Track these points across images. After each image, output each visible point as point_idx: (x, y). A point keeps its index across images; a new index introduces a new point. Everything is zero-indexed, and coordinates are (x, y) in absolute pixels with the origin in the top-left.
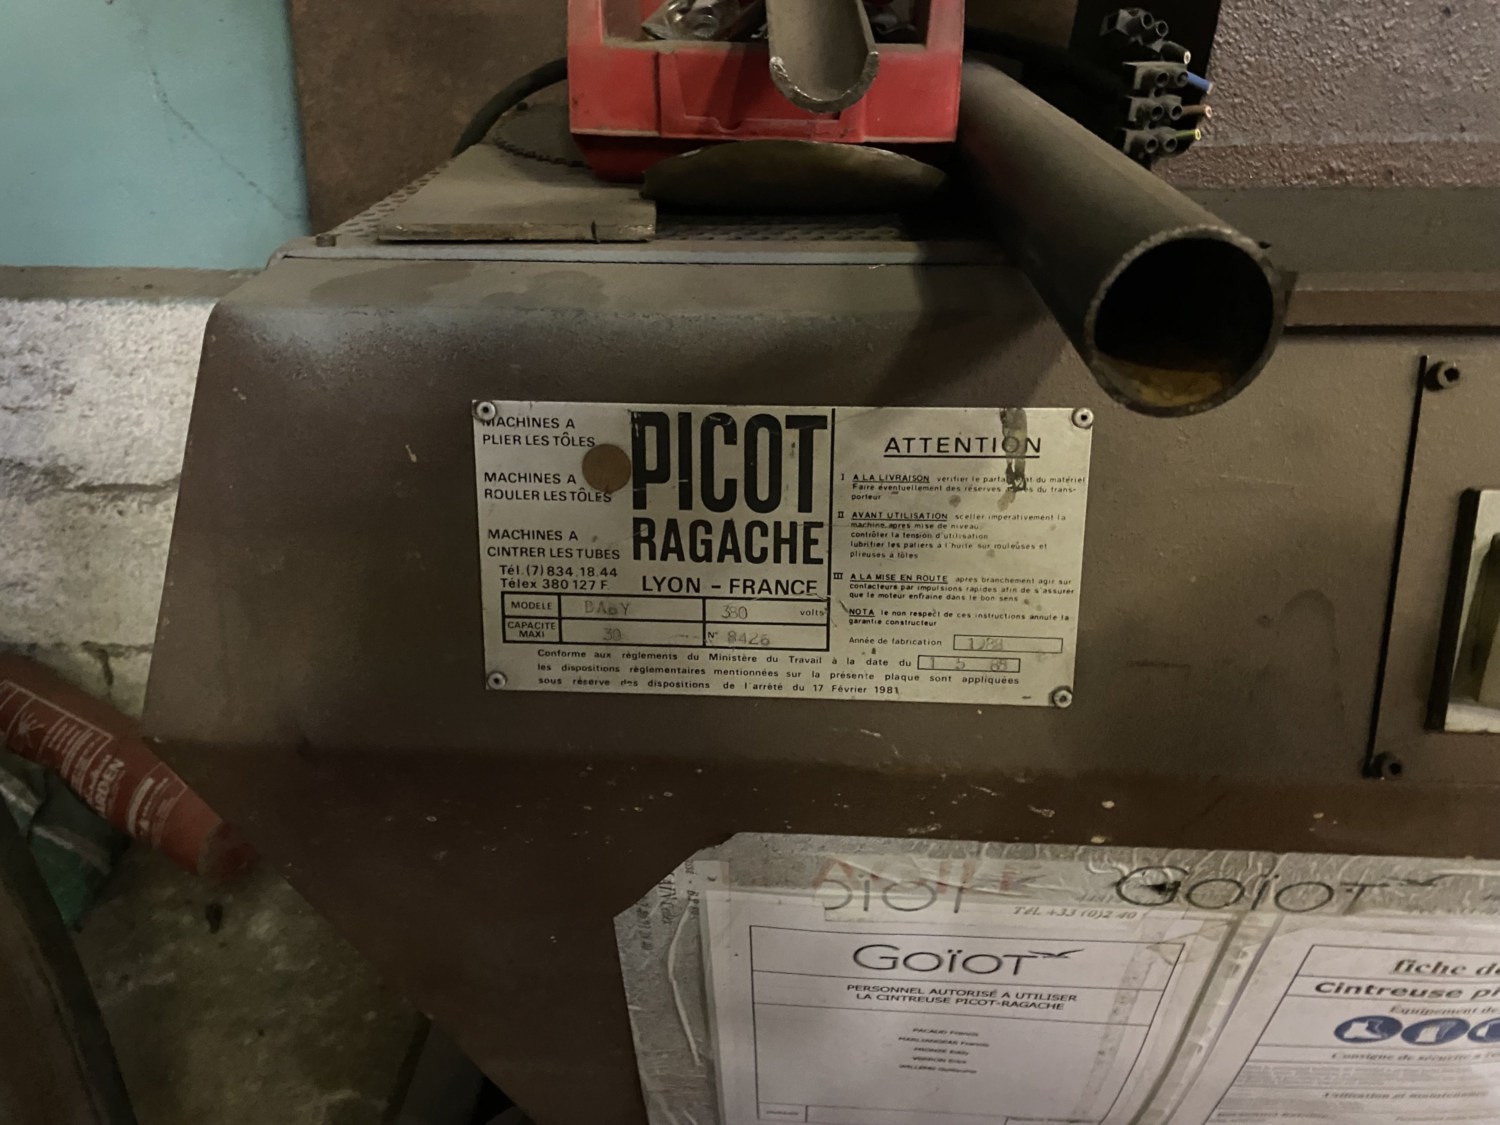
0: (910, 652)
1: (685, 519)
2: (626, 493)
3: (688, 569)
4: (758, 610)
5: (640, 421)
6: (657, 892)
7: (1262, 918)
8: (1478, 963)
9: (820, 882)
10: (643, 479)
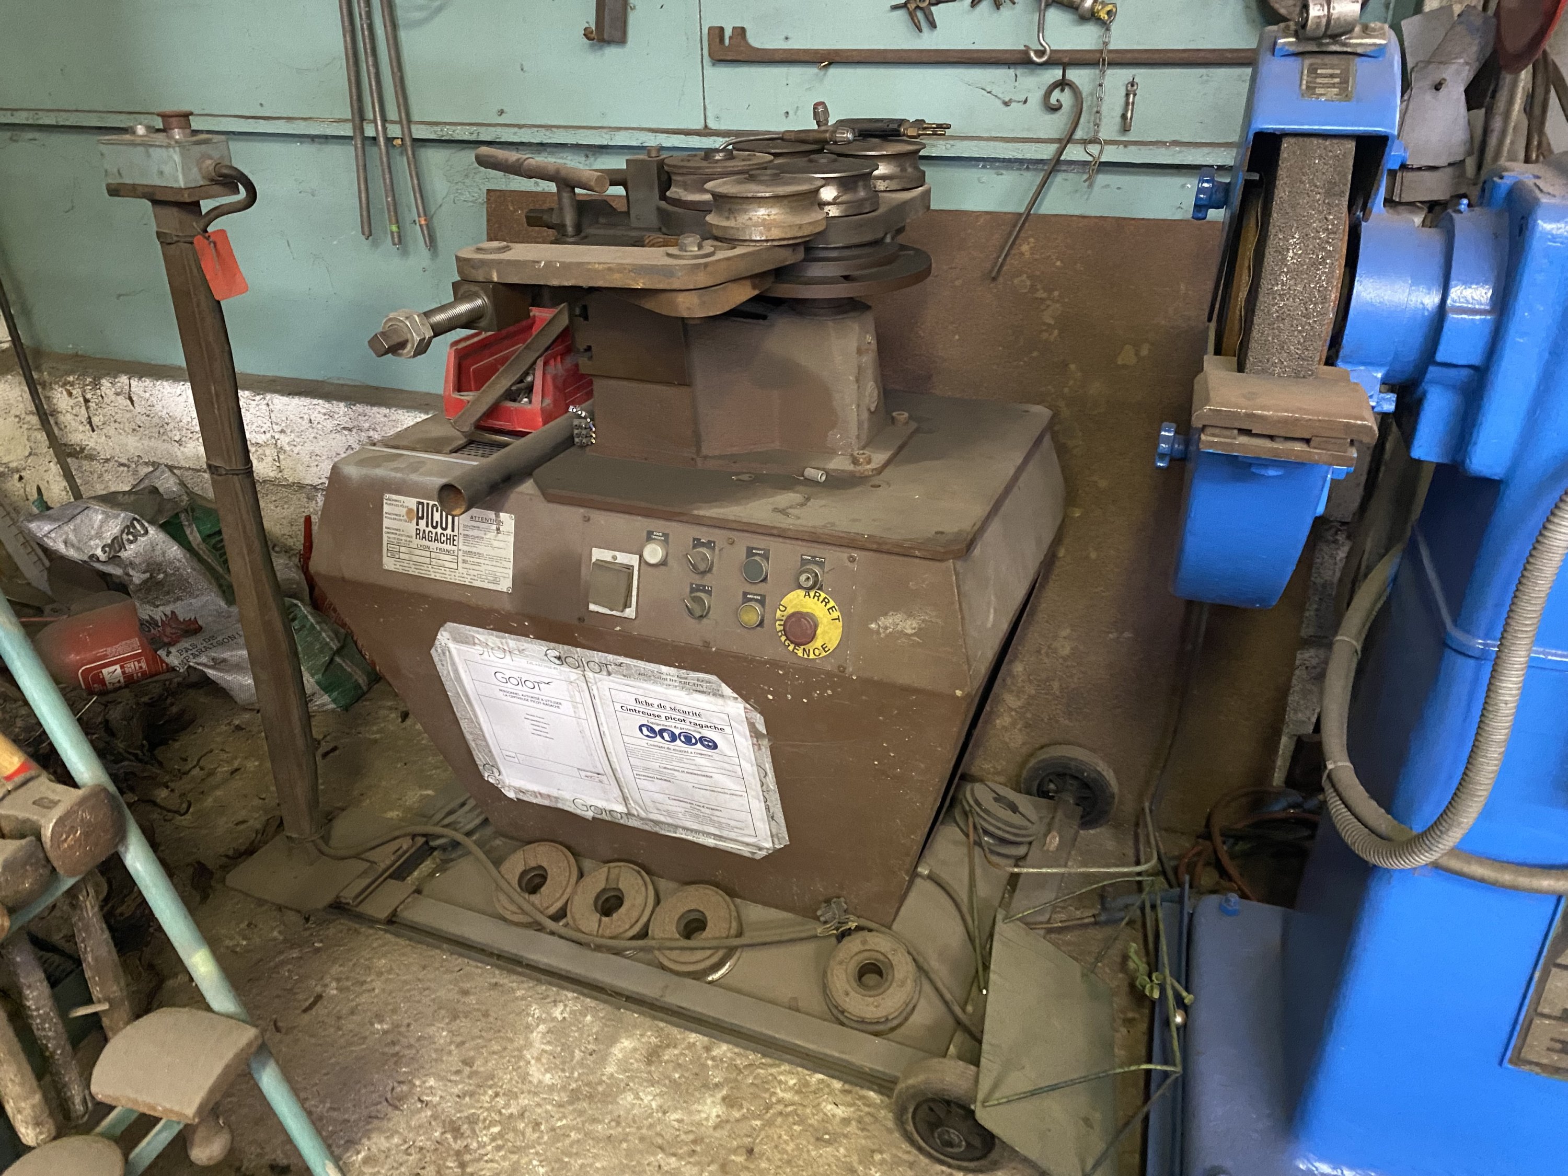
0: (476, 573)
1: (427, 530)
2: (415, 521)
3: (427, 543)
4: (442, 556)
5: (419, 503)
6: (437, 642)
7: (589, 674)
8: (656, 703)
9: (474, 644)
10: (419, 518)
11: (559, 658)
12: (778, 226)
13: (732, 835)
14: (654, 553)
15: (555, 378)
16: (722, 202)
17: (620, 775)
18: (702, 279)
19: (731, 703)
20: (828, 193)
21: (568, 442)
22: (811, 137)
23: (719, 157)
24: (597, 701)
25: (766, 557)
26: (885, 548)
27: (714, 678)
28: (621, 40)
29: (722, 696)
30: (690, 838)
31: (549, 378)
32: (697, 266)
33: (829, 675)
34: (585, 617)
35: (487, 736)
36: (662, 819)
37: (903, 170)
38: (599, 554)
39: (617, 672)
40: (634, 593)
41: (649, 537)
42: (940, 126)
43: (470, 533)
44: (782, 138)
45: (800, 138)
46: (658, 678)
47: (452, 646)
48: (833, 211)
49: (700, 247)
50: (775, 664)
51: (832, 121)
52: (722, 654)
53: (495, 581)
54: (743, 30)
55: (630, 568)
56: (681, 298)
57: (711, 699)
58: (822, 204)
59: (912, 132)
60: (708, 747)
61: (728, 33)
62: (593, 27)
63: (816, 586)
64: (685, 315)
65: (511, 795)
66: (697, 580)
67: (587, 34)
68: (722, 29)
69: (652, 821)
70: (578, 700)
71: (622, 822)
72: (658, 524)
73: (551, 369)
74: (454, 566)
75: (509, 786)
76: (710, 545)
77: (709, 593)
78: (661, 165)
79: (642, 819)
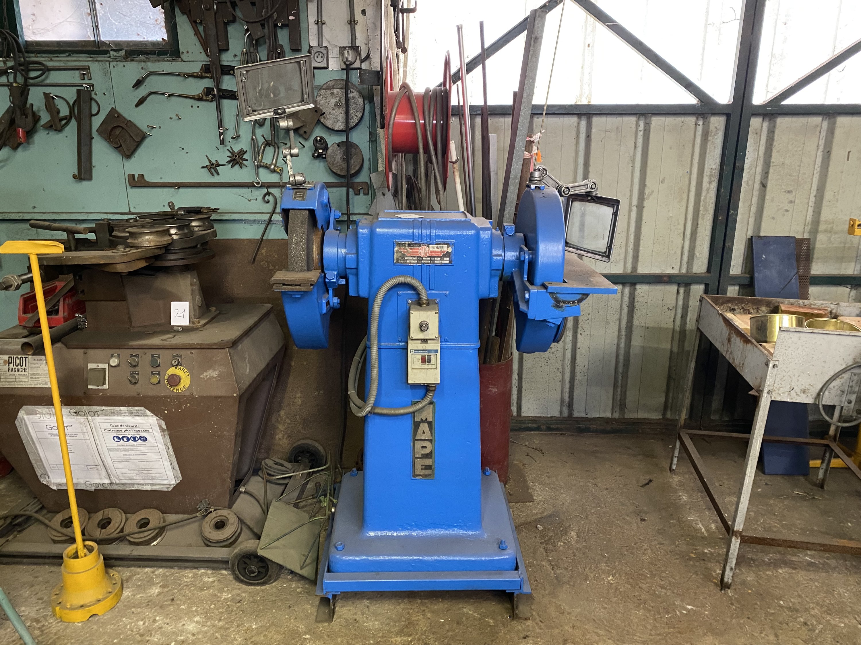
0: (37, 382)
3: (14, 373)
4: (21, 377)
6: (18, 417)
7: (90, 418)
8: (119, 424)
9: (36, 414)
10: (9, 363)
11: (76, 413)
12: (153, 241)
13: (158, 482)
14: (114, 362)
15: (68, 305)
16: (133, 235)
17: (106, 464)
18: (126, 259)
19: (151, 418)
20: (173, 231)
21: (75, 329)
22: (168, 213)
23: (131, 221)
24: (94, 429)
25: (159, 357)
26: (202, 347)
27: (143, 408)
28: (90, 178)
29: (147, 416)
30: (140, 488)
31: (66, 306)
32: (124, 255)
33: (187, 397)
34: (87, 392)
35: (43, 459)
36: (127, 482)
37: (204, 223)
38: (91, 366)
39: (102, 414)
40: (107, 378)
41: (112, 356)
42: (215, 209)
43: (34, 366)
44: (158, 214)
45: (165, 214)
46: (119, 414)
47: (25, 417)
48: (175, 237)
49: (124, 249)
50: (166, 397)
51: (176, 208)
52: (145, 397)
53: (46, 384)
54: (143, 175)
55: (104, 370)
56: (118, 266)
57: (142, 418)
58: (171, 235)
59: (206, 211)
60: (143, 440)
61: (136, 176)
62: (77, 174)
63: (178, 365)
64: (120, 271)
65: (54, 488)
66: (133, 370)
67: (74, 177)
68: (133, 175)
69: (122, 484)
70: (85, 431)
71: (108, 488)
72: (116, 351)
73: (67, 301)
74: (27, 380)
75: (54, 483)
76: (136, 356)
77: (138, 374)
78: (109, 224)
79: (117, 484)
